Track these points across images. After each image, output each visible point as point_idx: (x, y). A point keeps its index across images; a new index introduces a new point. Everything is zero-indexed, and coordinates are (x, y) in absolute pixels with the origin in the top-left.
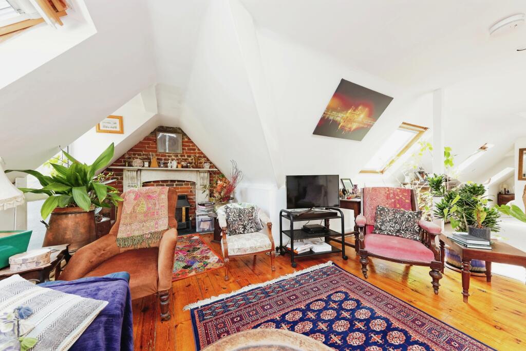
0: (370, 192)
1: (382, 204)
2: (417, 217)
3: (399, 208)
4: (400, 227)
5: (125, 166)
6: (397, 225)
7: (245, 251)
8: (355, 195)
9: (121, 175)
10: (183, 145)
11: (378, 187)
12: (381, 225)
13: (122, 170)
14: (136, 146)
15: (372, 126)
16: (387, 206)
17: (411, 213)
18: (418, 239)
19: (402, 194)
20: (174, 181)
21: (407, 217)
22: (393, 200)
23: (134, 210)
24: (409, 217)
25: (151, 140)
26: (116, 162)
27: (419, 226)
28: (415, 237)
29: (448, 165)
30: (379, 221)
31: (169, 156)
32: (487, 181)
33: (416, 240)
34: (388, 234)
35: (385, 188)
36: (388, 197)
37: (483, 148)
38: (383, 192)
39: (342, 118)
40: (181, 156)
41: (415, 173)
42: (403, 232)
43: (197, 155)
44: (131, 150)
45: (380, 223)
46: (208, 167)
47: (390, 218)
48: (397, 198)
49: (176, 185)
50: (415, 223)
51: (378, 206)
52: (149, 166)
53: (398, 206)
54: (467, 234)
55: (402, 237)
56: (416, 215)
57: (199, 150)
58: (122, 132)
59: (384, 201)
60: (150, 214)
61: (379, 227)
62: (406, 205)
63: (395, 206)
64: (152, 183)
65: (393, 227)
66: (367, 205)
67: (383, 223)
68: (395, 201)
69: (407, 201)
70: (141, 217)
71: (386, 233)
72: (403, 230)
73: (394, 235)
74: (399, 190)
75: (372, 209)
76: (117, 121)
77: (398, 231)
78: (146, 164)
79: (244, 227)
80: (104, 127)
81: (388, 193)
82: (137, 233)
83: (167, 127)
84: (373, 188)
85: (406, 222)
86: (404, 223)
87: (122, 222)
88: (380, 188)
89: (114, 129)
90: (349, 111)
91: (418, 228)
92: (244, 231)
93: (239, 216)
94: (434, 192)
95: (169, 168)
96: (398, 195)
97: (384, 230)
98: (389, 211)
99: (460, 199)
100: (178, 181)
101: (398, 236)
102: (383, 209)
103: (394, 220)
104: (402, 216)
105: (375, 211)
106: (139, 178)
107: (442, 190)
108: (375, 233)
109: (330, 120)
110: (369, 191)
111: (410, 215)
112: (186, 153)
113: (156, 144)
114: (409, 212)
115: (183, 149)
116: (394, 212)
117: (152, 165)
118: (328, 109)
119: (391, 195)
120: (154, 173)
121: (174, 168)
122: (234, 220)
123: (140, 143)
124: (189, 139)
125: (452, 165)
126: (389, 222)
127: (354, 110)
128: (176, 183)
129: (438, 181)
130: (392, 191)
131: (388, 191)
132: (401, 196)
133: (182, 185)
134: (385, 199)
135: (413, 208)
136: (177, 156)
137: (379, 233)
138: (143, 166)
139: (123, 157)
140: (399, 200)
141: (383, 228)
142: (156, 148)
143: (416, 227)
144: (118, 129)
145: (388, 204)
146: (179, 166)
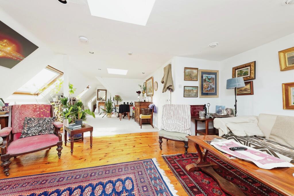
0: (20, 108)
1: (30, 116)
2: (53, 120)
3: (42, 117)
4: (42, 129)
6: (40, 128)
8: (5, 112)
11: (27, 105)
12: (27, 131)
15: (22, 60)
16: (34, 116)
17: (49, 119)
18: (52, 132)
19: (45, 108)
21: (47, 122)
22: (38, 113)
24: (48, 121)
27: (54, 125)
28: (51, 132)
29: (72, 93)
30: (25, 128)
32: (91, 101)
33: (51, 133)
34: (33, 135)
35: (33, 105)
36: (35, 111)
37: (88, 87)
38: (31, 108)
41: (59, 96)
42: (44, 131)
45: (27, 130)
47: (35, 124)
48: (41, 110)
50: (51, 124)
51: (26, 118)
53: (42, 115)
54: (75, 124)
55: (43, 134)
56: (52, 119)
59: (32, 113)
61: (26, 132)
62: (47, 114)
63: (40, 116)
65: (37, 130)
66: (16, 118)
67: (29, 129)
68: (40, 113)
69: (48, 112)
71: (31, 135)
72: (44, 130)
73: (37, 134)
74: (43, 106)
75: (20, 121)
77: (41, 131)
81: (35, 108)
84: (22, 105)
85: (46, 125)
86: (45, 125)
88: (29, 105)
91: (53, 127)
94: (64, 106)
96: (42, 109)
97: (30, 134)
98: (35, 120)
99: (73, 108)
101: (40, 135)
102: (30, 119)
103: (38, 125)
104: (43, 121)
105: (23, 122)
107: (67, 105)
108: (22, 138)
110: (18, 107)
111: (49, 120)
114: (48, 119)
116: (38, 120)
119: (38, 109)
125: (73, 93)
126: (34, 127)
129: (65, 100)
130: (38, 107)
131: (35, 107)
132: (44, 109)
134: (33, 112)
135: (51, 116)
137: (25, 137)
140: (42, 112)
141: (29, 132)
143: (52, 126)
145: (34, 115)
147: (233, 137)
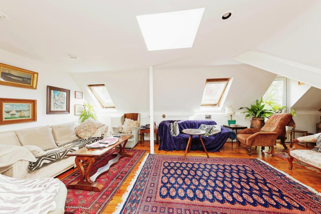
70: (271, 125)
82: (266, 131)
87: (265, 125)
147: (43, 158)
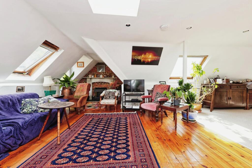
5: (87, 77)
7: (105, 103)
9: (86, 80)
10: (105, 69)
13: (86, 78)
14: (91, 70)
15: (160, 59)
20: (102, 82)
23: (79, 89)
25: (95, 68)
26: (85, 76)
31: (101, 73)
39: (141, 58)
40: (105, 73)
43: (111, 72)
44: (89, 72)
46: (114, 77)
49: (103, 84)
51: (157, 92)
52: (94, 77)
57: (111, 70)
58: (83, 67)
60: (82, 91)
64: (95, 83)
70: (80, 91)
75: (155, 93)
76: (82, 63)
78: (93, 76)
79: (109, 97)
80: (79, 65)
82: (79, 95)
83: (100, 63)
87: (76, 92)
89: (82, 66)
90: (143, 55)
92: (109, 98)
93: (109, 93)
95: (100, 78)
100: (104, 82)
106: (91, 81)
109: (136, 59)
111: (163, 96)
112: (107, 72)
113: (97, 69)
115: (106, 70)
117: (95, 76)
118: (132, 56)
120: (96, 79)
121: (101, 77)
122: (106, 94)
123: (92, 69)
124: (108, 67)
127: (145, 55)
128: (103, 83)
132: (165, 88)
133: (105, 84)
136: (103, 73)
138: (92, 77)
139: (87, 74)
142: (96, 70)
144: (83, 66)
146: (103, 77)
